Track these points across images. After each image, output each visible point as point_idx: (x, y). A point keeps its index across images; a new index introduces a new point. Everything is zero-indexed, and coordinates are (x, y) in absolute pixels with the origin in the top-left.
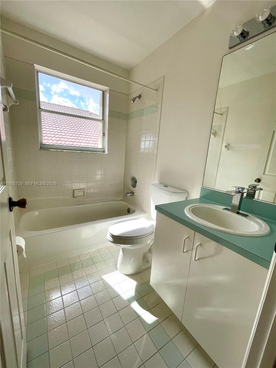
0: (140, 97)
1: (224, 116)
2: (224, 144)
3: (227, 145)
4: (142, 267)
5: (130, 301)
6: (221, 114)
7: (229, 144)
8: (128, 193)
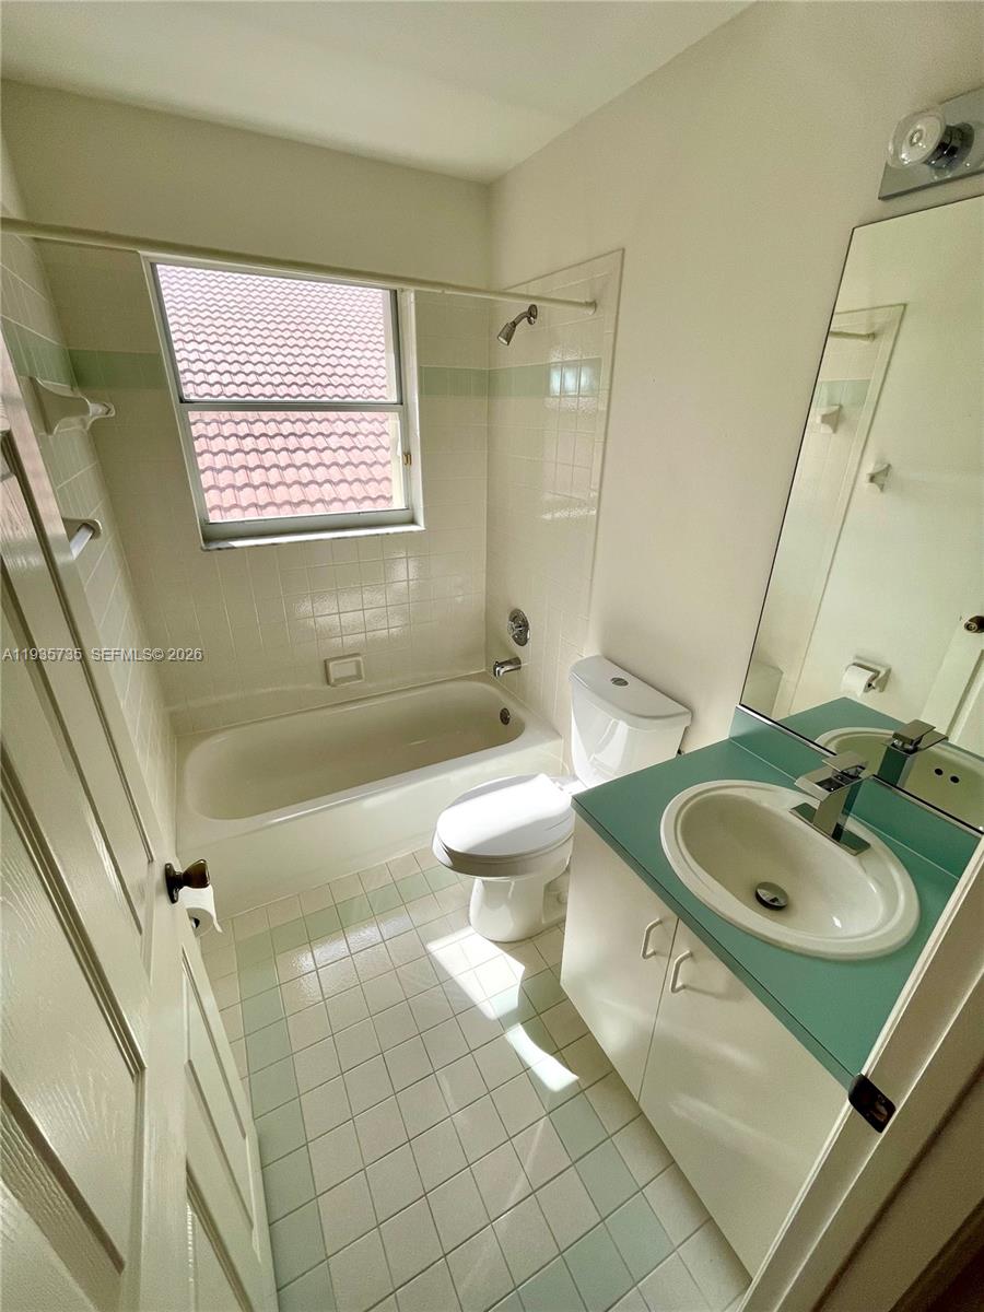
0: (531, 314)
1: (884, 344)
2: (869, 467)
3: (878, 473)
4: (540, 920)
5: (505, 1022)
6: (873, 336)
7: (889, 466)
8: (502, 665)
